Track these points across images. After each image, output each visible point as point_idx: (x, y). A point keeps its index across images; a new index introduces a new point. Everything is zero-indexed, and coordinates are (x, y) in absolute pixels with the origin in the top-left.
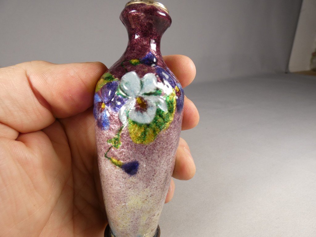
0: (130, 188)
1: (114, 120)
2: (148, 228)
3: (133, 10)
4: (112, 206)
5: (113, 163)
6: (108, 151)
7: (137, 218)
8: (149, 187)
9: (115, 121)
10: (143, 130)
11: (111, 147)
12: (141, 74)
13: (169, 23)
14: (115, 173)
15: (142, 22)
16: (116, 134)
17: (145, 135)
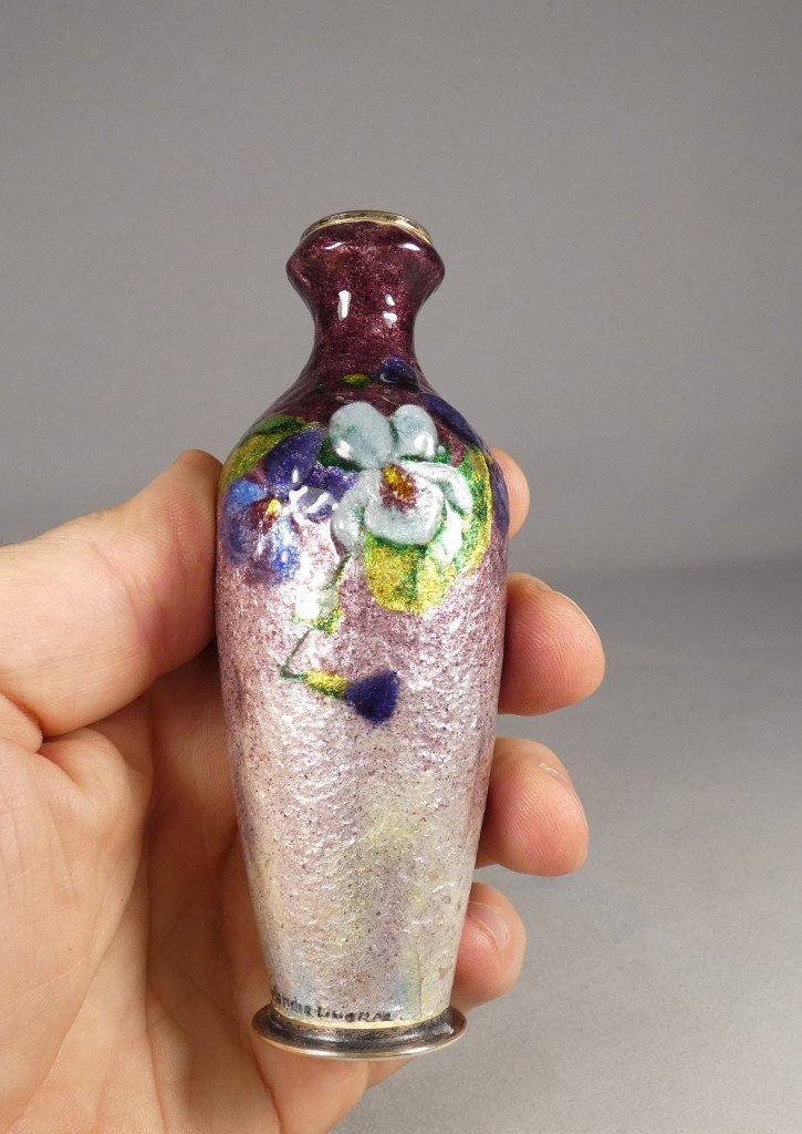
0: (371, 774)
1: (315, 543)
3: (335, 241)
5: (313, 687)
6: (294, 653)
9: (321, 546)
10: (408, 566)
11: (305, 635)
12: (388, 409)
13: (438, 274)
14: (322, 725)
16: (325, 587)
17: (414, 581)
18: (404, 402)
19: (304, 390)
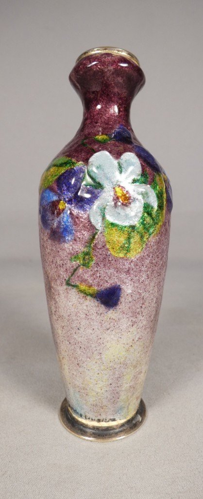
0: (108, 329)
1: (81, 225)
2: (133, 394)
4: (78, 364)
5: (81, 291)
6: (72, 275)
7: (118, 378)
8: (135, 326)
9: (84, 226)
10: (126, 236)
11: (77, 268)
12: (118, 155)
14: (85, 308)
15: (108, 80)
16: (86, 246)
17: (129, 243)
18: (125, 151)
19: (77, 143)
